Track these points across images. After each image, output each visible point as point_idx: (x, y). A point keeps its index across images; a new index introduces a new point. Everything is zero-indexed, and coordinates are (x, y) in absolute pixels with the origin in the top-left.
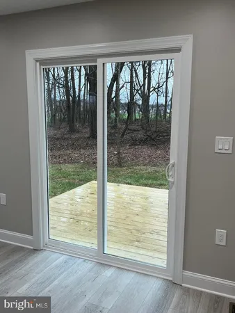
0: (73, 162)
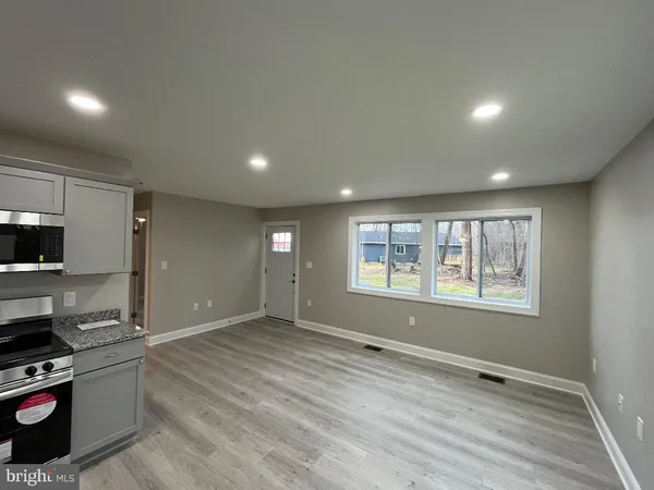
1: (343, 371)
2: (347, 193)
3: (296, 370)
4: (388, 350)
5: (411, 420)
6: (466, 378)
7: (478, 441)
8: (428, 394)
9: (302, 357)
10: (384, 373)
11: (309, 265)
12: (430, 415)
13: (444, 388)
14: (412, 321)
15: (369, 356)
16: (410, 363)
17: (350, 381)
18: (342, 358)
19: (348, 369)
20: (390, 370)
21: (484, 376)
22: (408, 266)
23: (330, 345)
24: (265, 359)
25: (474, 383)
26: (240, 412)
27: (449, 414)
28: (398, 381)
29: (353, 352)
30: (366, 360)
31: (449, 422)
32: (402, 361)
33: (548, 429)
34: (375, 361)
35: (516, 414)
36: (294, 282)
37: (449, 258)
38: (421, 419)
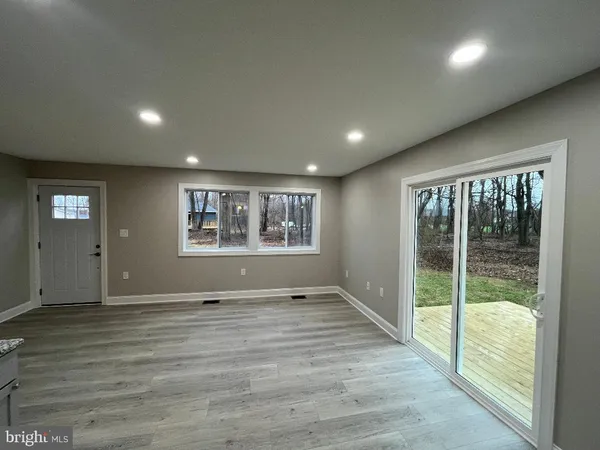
0: (507, 278)
1: (206, 326)
2: (192, 160)
3: (156, 341)
4: (225, 300)
5: (280, 335)
7: (320, 329)
8: (276, 317)
9: (150, 329)
11: (124, 233)
12: (288, 328)
13: (282, 310)
14: (243, 272)
15: (214, 309)
18: (193, 317)
21: (295, 297)
25: (293, 303)
26: (138, 398)
27: (296, 323)
28: (252, 317)
29: (197, 309)
30: (217, 311)
31: (300, 327)
33: (338, 312)
34: (220, 311)
36: (98, 254)
37: (205, 223)
38: (285, 332)
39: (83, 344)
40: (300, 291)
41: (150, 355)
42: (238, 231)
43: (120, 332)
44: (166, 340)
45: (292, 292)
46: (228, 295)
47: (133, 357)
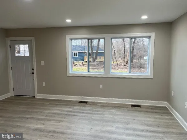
1: (74, 115)
3: (48, 120)
4: (91, 102)
6: (127, 108)
8: (116, 117)
10: (93, 112)
11: (43, 63)
12: (120, 125)
13: (121, 113)
14: (101, 86)
15: (83, 106)
16: (102, 106)
17: (79, 119)
19: (76, 114)
20: (95, 110)
21: (133, 106)
22: (80, 63)
23: (60, 104)
24: (27, 118)
25: (130, 109)
27: (127, 123)
28: (101, 114)
29: (74, 105)
30: (84, 108)
31: (129, 126)
32: (99, 106)
33: (161, 120)
34: (87, 108)
35: (149, 117)
36: (33, 73)
37: (98, 58)
38: (117, 128)
39: (20, 116)
40: (136, 102)
41: (42, 127)
42: (115, 63)
43: (37, 112)
44: (53, 120)
45: (132, 102)
46: (93, 99)
47: (35, 126)
